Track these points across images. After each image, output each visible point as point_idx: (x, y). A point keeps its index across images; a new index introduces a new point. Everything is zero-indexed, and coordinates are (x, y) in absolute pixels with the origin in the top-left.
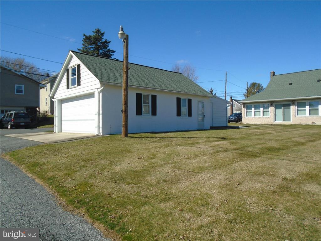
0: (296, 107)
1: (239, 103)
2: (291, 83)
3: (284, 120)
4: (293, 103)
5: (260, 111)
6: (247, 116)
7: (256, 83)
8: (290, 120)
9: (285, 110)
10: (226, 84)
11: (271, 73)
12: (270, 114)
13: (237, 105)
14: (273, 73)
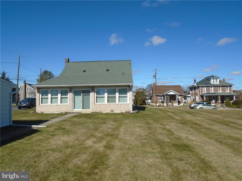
0: (96, 94)
1: (32, 87)
2: (84, 70)
3: (83, 108)
4: (93, 90)
5: (57, 98)
6: (42, 103)
7: (47, 71)
8: (89, 108)
9: (84, 96)
10: (19, 67)
11: (65, 59)
12: (69, 102)
13: (30, 89)
14: (68, 60)
